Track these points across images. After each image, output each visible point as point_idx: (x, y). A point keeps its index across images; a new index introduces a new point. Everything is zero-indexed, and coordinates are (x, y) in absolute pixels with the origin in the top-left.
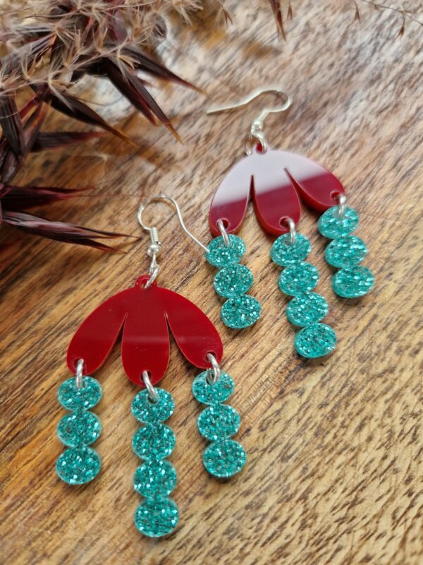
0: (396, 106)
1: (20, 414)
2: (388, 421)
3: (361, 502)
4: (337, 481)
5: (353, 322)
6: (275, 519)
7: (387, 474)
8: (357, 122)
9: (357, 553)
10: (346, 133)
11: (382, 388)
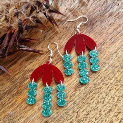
1: (20, 88)
2: (98, 99)
3: (89, 114)
4: (85, 110)
5: (94, 76)
6: (71, 116)
7: (96, 110)
10: (100, 30)
11: (98, 92)
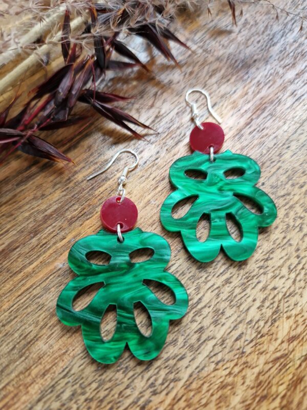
0: (294, 64)
1: (87, 203)
3: (271, 259)
7: (286, 246)
8: (272, 71)
9: (269, 285)
10: (266, 76)
